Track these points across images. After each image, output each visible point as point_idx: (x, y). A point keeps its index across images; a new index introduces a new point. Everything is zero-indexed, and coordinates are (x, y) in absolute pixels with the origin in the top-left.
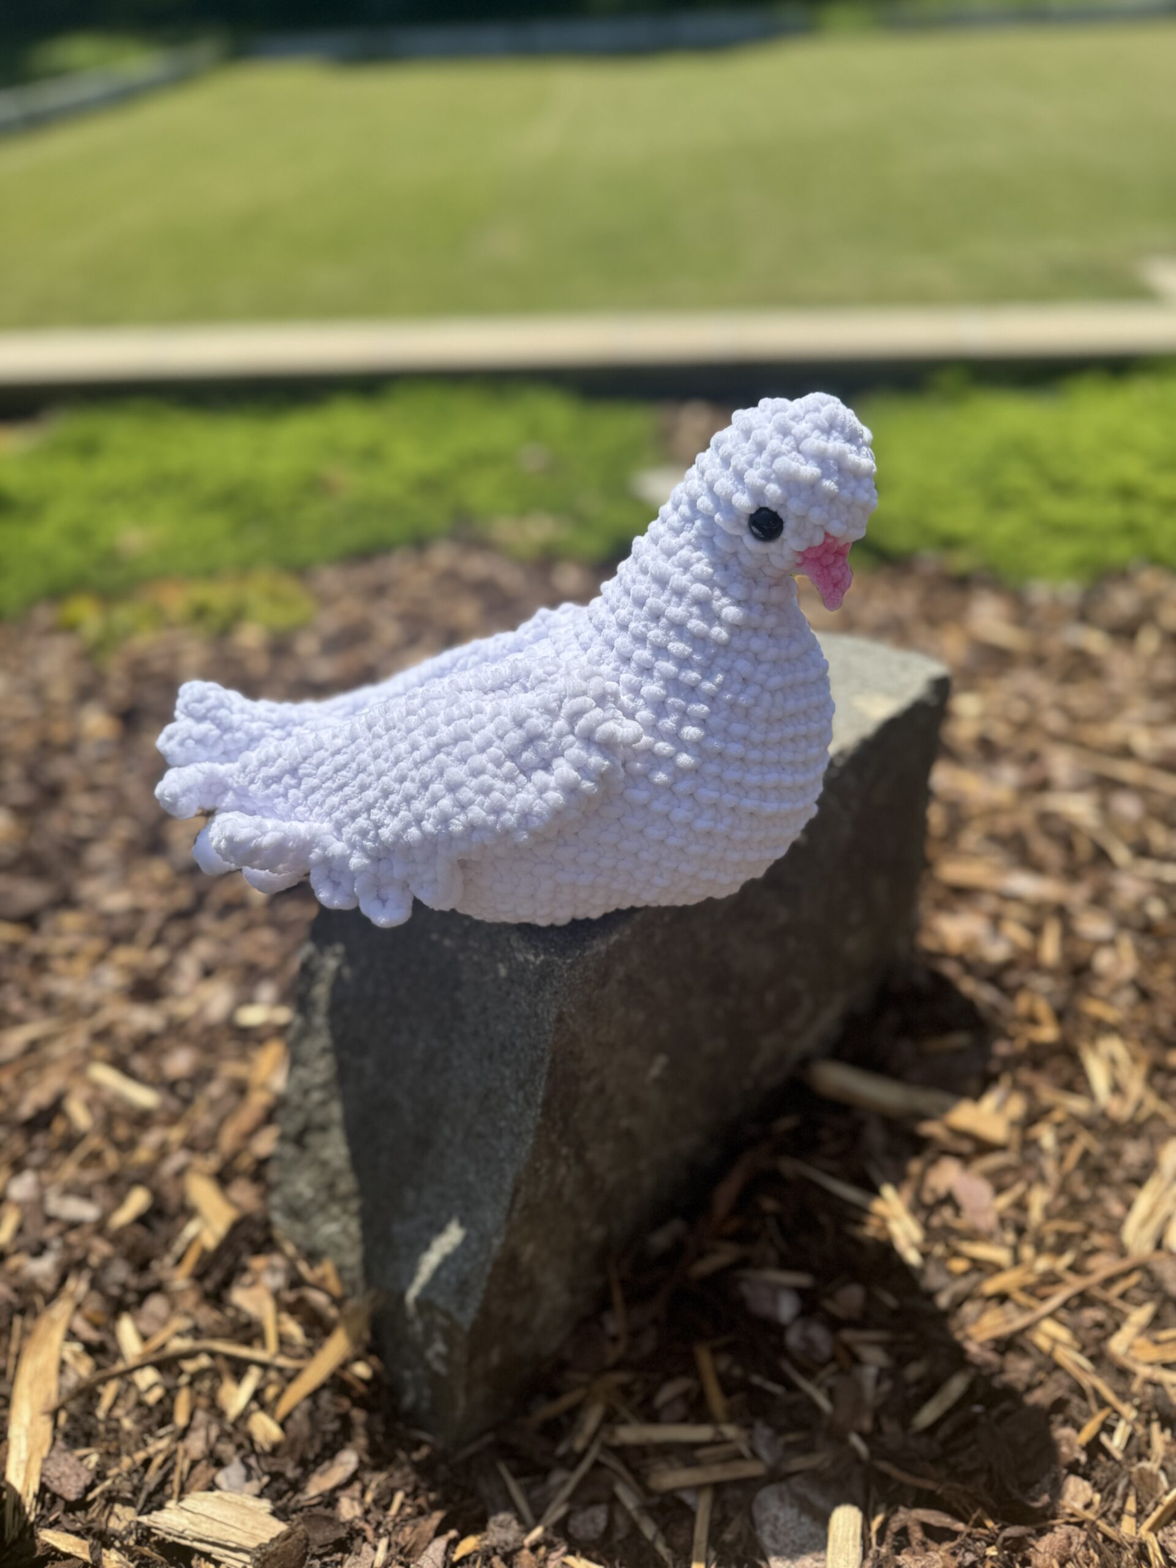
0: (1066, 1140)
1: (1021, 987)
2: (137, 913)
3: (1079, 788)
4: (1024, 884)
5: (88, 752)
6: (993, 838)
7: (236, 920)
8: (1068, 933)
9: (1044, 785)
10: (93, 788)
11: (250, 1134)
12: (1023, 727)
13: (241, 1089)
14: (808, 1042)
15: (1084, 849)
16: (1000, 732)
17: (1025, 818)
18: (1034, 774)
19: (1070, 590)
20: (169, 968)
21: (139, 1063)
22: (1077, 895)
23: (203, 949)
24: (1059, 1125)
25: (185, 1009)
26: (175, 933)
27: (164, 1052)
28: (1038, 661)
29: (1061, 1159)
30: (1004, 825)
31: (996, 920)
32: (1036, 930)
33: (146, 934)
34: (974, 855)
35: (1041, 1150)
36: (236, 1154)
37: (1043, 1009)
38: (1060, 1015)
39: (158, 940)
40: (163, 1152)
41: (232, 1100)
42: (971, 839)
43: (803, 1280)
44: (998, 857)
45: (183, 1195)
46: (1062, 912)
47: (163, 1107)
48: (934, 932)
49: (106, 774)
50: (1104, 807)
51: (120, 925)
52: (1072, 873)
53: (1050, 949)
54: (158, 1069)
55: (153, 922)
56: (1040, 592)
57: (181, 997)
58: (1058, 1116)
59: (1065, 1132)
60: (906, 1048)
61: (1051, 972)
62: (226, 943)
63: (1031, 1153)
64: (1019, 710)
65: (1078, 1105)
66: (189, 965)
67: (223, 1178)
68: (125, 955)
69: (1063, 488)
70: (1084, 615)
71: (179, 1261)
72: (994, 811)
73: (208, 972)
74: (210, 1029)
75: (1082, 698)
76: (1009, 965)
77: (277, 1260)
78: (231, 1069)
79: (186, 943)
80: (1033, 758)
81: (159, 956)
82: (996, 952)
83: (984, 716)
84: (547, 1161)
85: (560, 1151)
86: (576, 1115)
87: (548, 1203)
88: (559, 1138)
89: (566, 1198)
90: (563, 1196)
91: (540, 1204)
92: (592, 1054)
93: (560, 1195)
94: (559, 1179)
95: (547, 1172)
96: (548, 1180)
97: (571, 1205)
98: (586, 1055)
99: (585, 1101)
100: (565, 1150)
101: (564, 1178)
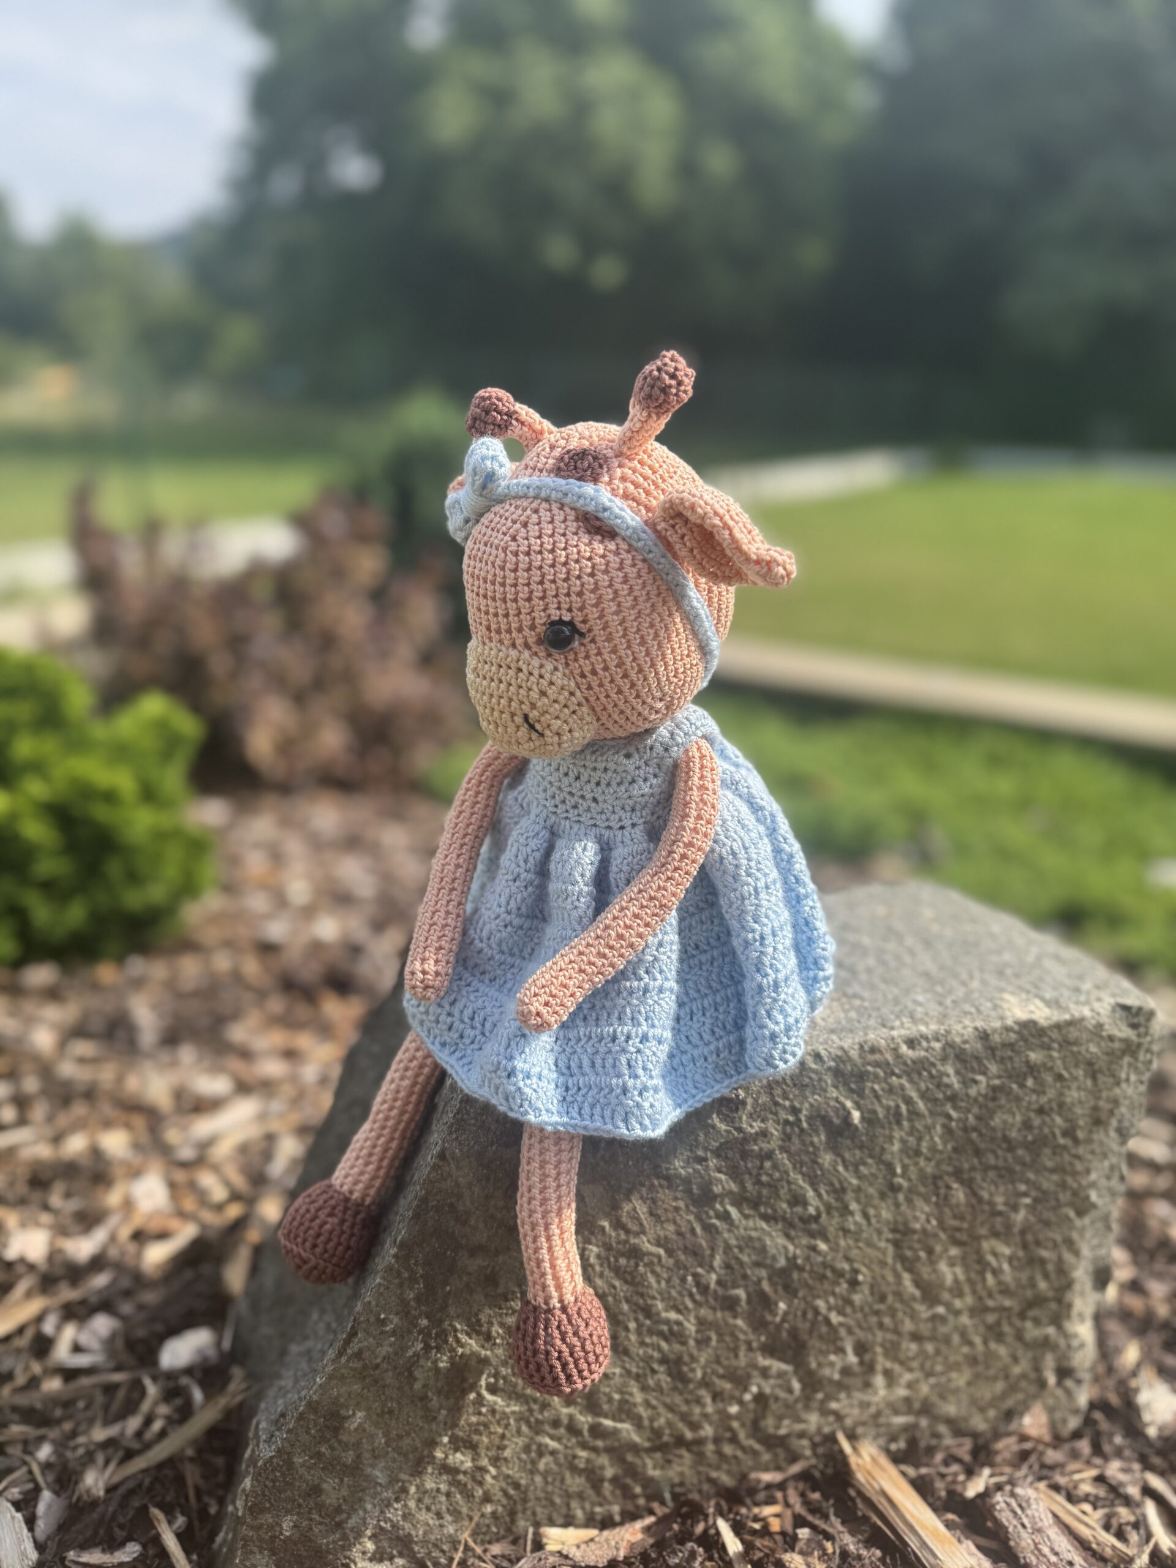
84: (396, 1320)
85: (416, 1318)
86: (448, 1288)
87: (390, 1374)
88: (418, 1299)
89: (417, 1386)
90: (416, 1379)
91: (377, 1366)
92: (481, 1225)
93: (411, 1378)
94: (410, 1353)
95: (394, 1333)
96: (394, 1343)
97: (424, 1398)
98: (472, 1222)
99: (465, 1279)
100: (424, 1322)
101: (416, 1355)
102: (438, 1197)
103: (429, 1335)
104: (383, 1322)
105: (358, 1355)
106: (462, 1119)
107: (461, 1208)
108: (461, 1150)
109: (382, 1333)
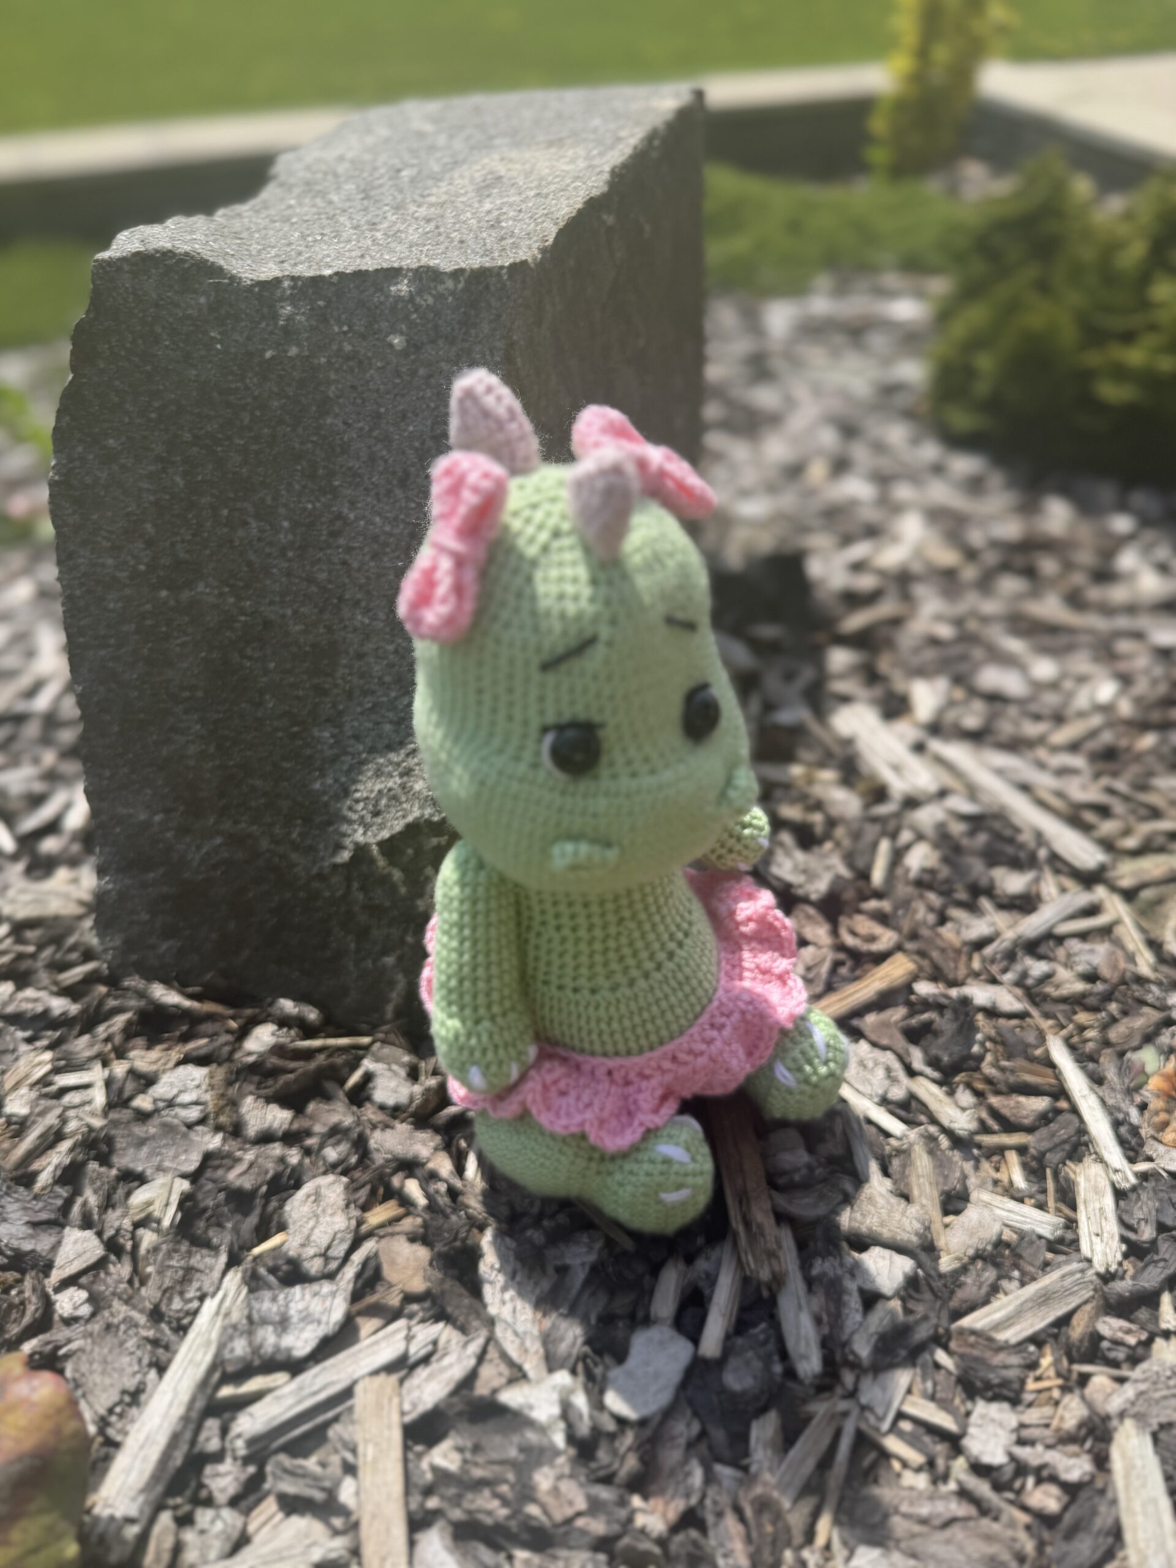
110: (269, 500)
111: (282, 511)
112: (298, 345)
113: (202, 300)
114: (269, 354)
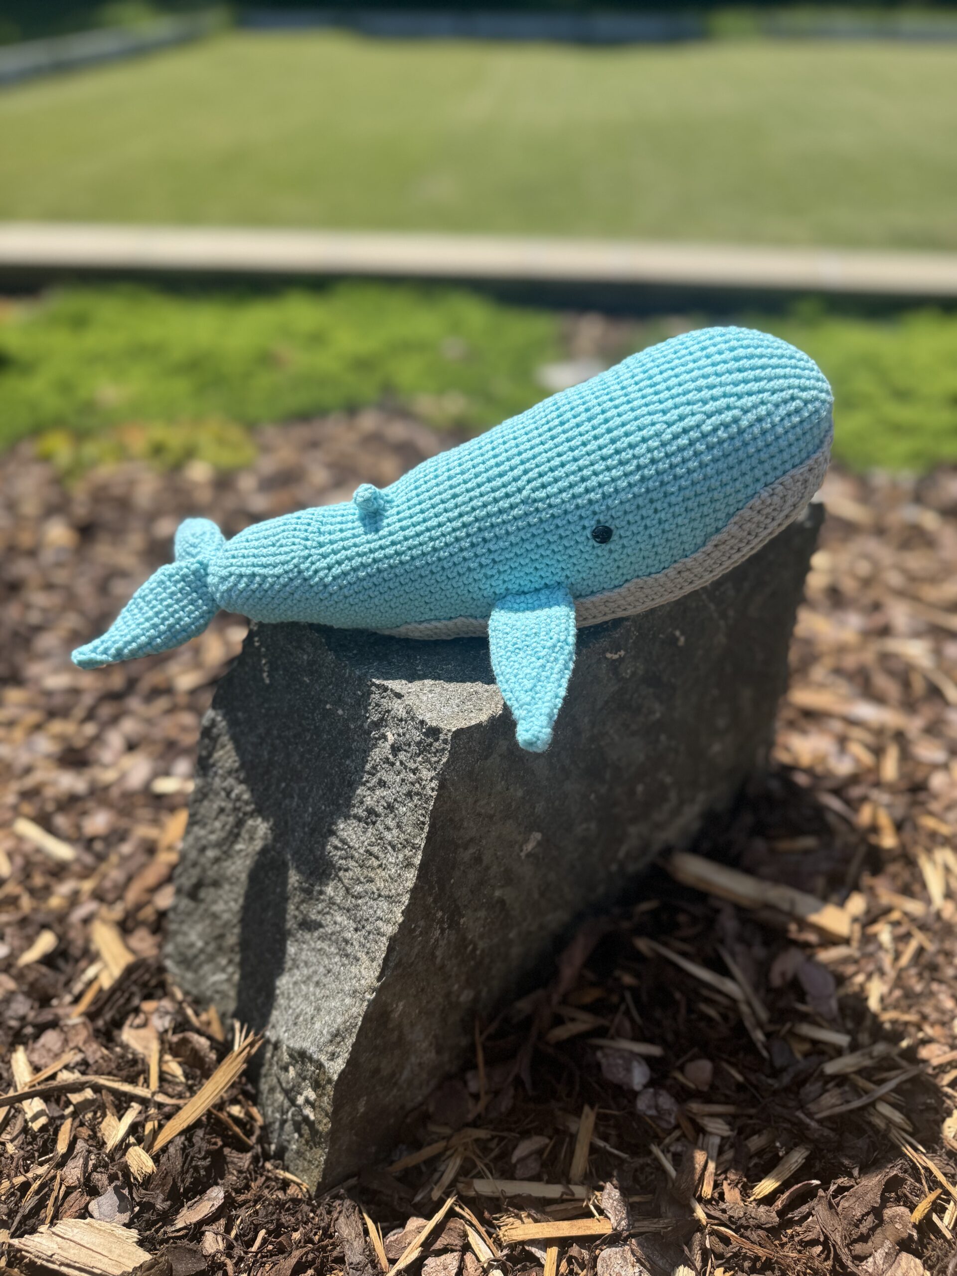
0: (902, 938)
1: (864, 799)
2: (75, 692)
3: (917, 635)
4: (866, 711)
5: (48, 557)
6: (838, 671)
7: (162, 703)
8: (906, 756)
9: (885, 631)
10: (49, 587)
11: (154, 889)
12: (867, 582)
13: (150, 849)
14: (670, 835)
15: (919, 686)
16: (849, 585)
17: (869, 656)
18: (878, 620)
19: (907, 477)
20: (97, 739)
21: (61, 821)
22: (914, 725)
23: (129, 726)
24: (896, 924)
25: (108, 776)
26: (106, 711)
27: (84, 813)
28: (880, 531)
29: (897, 956)
30: (850, 662)
31: (842, 741)
32: (878, 752)
33: (79, 712)
34: (821, 686)
35: (880, 947)
36: (139, 906)
37: (884, 820)
38: (899, 827)
39: (90, 716)
40: (74, 899)
41: (141, 858)
42: (819, 673)
43: (655, 1051)
44: (844, 688)
45: (88, 940)
46: (900, 737)
47: (78, 860)
48: (787, 749)
49: (61, 576)
50: (938, 653)
51: (58, 701)
52: (909, 706)
53: (890, 769)
54: (78, 827)
55: (87, 700)
56: (881, 477)
57: (105, 767)
58: (895, 916)
59: (902, 930)
60: (759, 845)
61: (891, 789)
62: (149, 721)
63: (871, 948)
64: (864, 568)
65: (915, 907)
66: (115, 739)
67: (125, 928)
68: (58, 727)
69: (902, 395)
70: (918, 498)
71: (77, 1000)
72: (842, 649)
73: (131, 747)
74: (128, 795)
75: (916, 561)
76: (854, 779)
77: (166, 1004)
78: (143, 831)
79: (115, 720)
80: (877, 607)
81: (90, 729)
82: (843, 767)
83: (833, 571)
84: (422, 923)
85: (435, 914)
86: (452, 881)
87: (420, 964)
88: (435, 901)
89: (438, 960)
90: (436, 958)
91: (412, 963)
92: (472, 824)
93: (433, 956)
94: (433, 941)
95: (421, 933)
96: (421, 941)
97: (443, 967)
98: (465, 824)
99: (462, 868)
100: (440, 914)
101: (437, 940)
102: (442, 818)
103: (443, 922)
104: (414, 930)
105: (399, 965)
106: (456, 752)
107: (457, 819)
108: (458, 776)
109: (413, 937)
110: (307, 790)
111: (311, 800)
112: (343, 710)
113: (305, 657)
114: (328, 706)
